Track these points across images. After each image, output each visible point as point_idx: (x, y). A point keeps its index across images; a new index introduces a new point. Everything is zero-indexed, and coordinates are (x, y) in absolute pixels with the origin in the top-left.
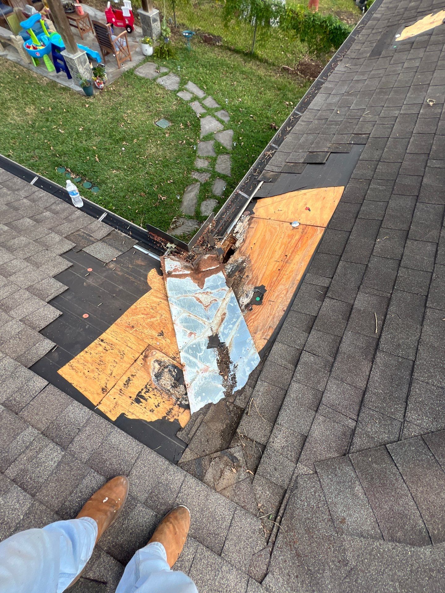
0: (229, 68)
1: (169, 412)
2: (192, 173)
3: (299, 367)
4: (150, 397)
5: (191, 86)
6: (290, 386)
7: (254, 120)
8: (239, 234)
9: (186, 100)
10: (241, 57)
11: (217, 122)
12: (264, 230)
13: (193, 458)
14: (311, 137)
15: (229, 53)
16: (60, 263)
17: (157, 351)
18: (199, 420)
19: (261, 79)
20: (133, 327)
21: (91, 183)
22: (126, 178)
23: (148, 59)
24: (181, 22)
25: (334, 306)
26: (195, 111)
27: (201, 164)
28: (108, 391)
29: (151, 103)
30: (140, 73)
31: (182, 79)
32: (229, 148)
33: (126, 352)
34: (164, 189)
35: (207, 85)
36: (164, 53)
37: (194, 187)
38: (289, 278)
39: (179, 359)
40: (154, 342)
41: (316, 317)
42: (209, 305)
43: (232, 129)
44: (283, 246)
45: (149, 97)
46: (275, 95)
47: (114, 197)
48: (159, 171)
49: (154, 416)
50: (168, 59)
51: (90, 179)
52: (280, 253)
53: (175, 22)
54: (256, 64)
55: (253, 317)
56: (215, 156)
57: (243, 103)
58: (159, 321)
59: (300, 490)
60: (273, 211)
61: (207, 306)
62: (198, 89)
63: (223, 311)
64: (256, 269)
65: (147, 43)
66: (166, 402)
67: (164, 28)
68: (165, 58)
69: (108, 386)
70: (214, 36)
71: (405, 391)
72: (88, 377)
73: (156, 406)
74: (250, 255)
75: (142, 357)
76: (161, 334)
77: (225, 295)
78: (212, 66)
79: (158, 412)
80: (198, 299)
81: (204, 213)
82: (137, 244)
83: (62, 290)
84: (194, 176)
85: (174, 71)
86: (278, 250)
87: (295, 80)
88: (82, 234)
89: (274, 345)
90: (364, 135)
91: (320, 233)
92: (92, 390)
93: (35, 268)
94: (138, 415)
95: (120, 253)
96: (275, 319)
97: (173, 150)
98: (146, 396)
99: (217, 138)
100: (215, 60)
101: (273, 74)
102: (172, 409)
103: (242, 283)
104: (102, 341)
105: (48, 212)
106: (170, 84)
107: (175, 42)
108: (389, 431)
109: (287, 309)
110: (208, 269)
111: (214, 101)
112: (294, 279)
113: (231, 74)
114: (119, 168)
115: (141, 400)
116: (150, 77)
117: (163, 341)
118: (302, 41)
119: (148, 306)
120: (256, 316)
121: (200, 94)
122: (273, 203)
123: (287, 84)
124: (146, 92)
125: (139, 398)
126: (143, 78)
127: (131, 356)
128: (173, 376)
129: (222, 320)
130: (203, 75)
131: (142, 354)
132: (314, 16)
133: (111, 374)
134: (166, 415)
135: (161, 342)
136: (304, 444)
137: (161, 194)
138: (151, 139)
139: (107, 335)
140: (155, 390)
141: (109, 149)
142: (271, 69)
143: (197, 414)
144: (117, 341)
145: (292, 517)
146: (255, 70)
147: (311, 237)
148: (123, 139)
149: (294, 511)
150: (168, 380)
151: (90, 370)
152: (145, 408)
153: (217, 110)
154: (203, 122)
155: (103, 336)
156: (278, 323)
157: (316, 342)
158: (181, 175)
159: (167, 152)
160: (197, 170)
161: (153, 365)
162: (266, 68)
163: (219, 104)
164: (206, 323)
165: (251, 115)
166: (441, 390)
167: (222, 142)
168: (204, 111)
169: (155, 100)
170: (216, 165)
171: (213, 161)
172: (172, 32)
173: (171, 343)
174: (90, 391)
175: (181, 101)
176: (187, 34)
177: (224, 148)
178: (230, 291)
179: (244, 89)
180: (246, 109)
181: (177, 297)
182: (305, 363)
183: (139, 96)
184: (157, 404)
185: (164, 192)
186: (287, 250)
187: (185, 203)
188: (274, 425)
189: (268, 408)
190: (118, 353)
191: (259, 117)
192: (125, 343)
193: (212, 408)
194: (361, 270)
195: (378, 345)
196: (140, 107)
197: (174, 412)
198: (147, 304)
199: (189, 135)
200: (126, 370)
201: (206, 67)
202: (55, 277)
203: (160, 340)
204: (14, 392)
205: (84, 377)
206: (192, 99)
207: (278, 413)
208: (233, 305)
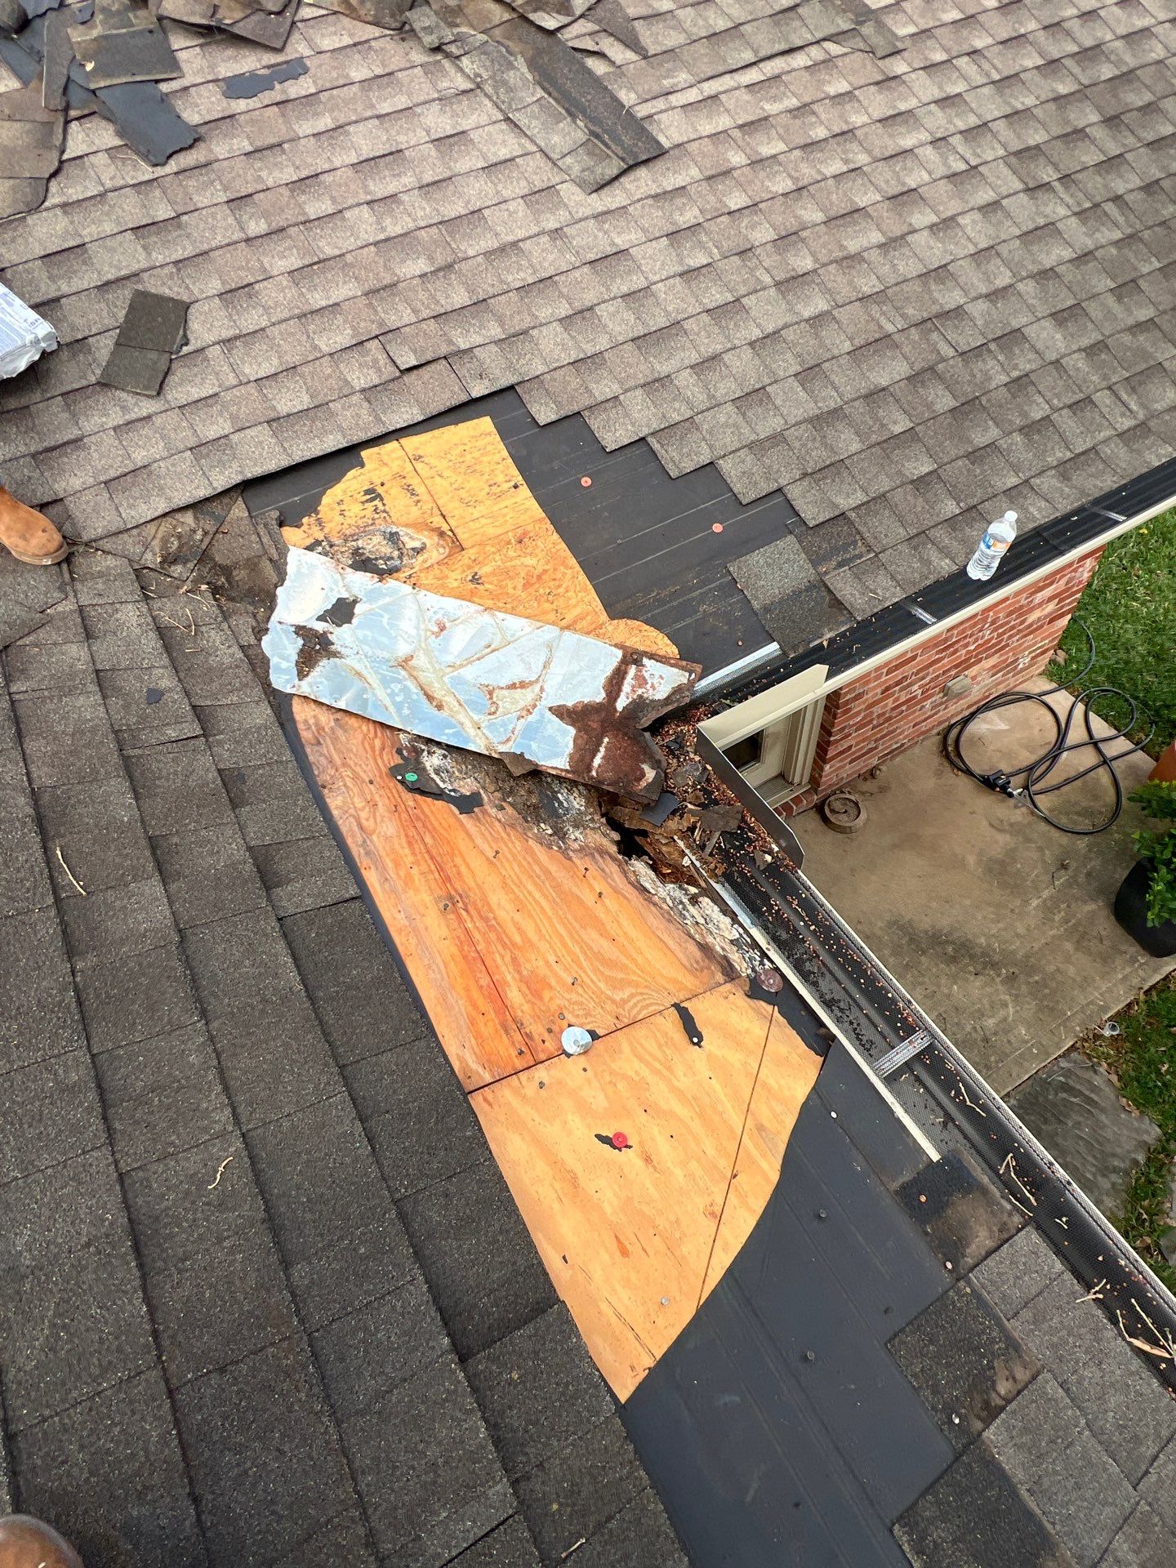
1: (320, 522)
4: (363, 510)
8: (685, 900)
17: (442, 557)
20: (521, 542)
28: (413, 462)
33: (472, 510)
39: (402, 582)
40: (465, 561)
42: (491, 698)
49: (330, 502)
52: (501, 914)
55: (377, 743)
58: (510, 590)
59: (51, 589)
61: (491, 693)
63: (451, 710)
64: (504, 835)
66: (340, 527)
69: (421, 464)
72: (454, 447)
73: (344, 511)
75: (445, 527)
76: (476, 580)
77: (490, 736)
79: (332, 509)
80: (523, 684)
83: (669, 466)
88: (853, 552)
91: (460, 1058)
92: (429, 444)
93: (747, 443)
94: (348, 483)
95: (756, 604)
98: (370, 506)
102: (322, 530)
103: (491, 786)
104: (516, 487)
110: (602, 749)
112: (382, 869)
115: (368, 497)
117: (457, 575)
119: (561, 590)
125: (372, 494)
127: (456, 513)
128: (376, 559)
129: (430, 698)
131: (451, 530)
133: (440, 476)
134: (319, 517)
135: (459, 571)
139: (524, 497)
140: (370, 522)
143: (283, 553)
144: (501, 506)
150: (376, 548)
151: (466, 452)
152: (352, 496)
155: (525, 491)
161: (418, 539)
164: (451, 669)
173: (444, 586)
174: (427, 441)
178: (488, 749)
181: (558, 649)
184: (345, 513)
186: (492, 936)
188: (157, 627)
190: (475, 498)
192: (491, 515)
193: (275, 579)
197: (315, 529)
198: (567, 591)
200: (436, 497)
202: (712, 465)
203: (464, 571)
204: (482, 364)
205: (459, 443)
207: (163, 641)
208: (447, 731)
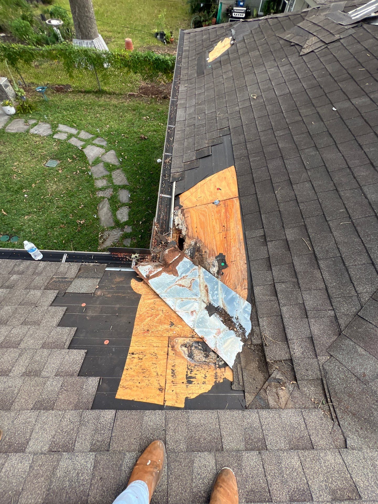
0: (87, 105)
1: (216, 376)
2: (97, 193)
3: (279, 296)
4: (196, 374)
5: (61, 127)
6: (281, 311)
7: (127, 138)
8: (180, 225)
9: (63, 139)
10: (93, 95)
11: (98, 148)
12: (197, 215)
13: (253, 397)
14: (190, 140)
15: (82, 95)
16: (55, 312)
17: (178, 338)
18: (239, 369)
19: (116, 107)
20: (148, 330)
21: (8, 235)
22: (40, 218)
23: (12, 117)
24: (29, 81)
25: (276, 245)
26: (75, 145)
27: (100, 184)
28: (164, 388)
29: (33, 151)
30: (11, 130)
31: (52, 125)
32: (117, 164)
33: (156, 352)
34: (79, 214)
35: (75, 123)
36: (26, 109)
37: (104, 203)
38: (235, 240)
39: (196, 335)
40: (171, 333)
41: (269, 257)
42: (191, 285)
43: (112, 149)
44: (218, 220)
45: (29, 146)
46: (133, 115)
47: (37, 239)
48: (68, 202)
49: (208, 385)
50: (31, 112)
51: (6, 232)
52: (218, 226)
53: (25, 83)
54: (107, 97)
55: (227, 278)
56: (108, 173)
57: (112, 128)
58: (163, 316)
59: (330, 373)
60: (195, 199)
61: (190, 287)
62: (70, 128)
63: (203, 284)
64: (208, 244)
65: (7, 105)
66: (209, 370)
67: (17, 89)
68: (29, 112)
69: (162, 385)
70: (63, 85)
71: (347, 276)
72: (142, 387)
73: (204, 378)
74: (197, 237)
75: (170, 349)
76: (172, 324)
77: (198, 272)
78: (73, 108)
79: (209, 381)
80: (180, 285)
81: (122, 219)
82: (107, 266)
83: (73, 333)
84: (99, 195)
85: (42, 120)
86: (215, 225)
87: (142, 101)
88: (57, 280)
89: (254, 289)
90: (226, 129)
91: (237, 201)
92: (152, 395)
93: (37, 327)
94: (197, 392)
95: (99, 280)
96: (243, 272)
97: (72, 180)
98: (193, 375)
99: (104, 160)
100: (72, 103)
101: (124, 100)
102: (216, 373)
103: (205, 259)
104: (133, 354)
105: (15, 276)
106: (44, 131)
107: (31, 98)
108: (354, 305)
109: (247, 262)
110: (173, 260)
111: (87, 133)
112: (239, 240)
113: (91, 110)
114: (29, 213)
115: (192, 380)
116: (22, 131)
117: (177, 329)
118: (136, 73)
119: (148, 309)
120: (229, 276)
121: (74, 131)
122: (192, 194)
123: (138, 105)
124: (24, 144)
125: (189, 380)
126: (17, 133)
127: (162, 353)
128: (201, 350)
129: (207, 291)
130: (69, 116)
131: (168, 346)
132: (136, 55)
133: (158, 375)
134: (215, 380)
135: (176, 330)
136: (313, 343)
137: (78, 219)
138: (48, 179)
139: (133, 348)
140: (196, 367)
141: (12, 201)
142: (120, 98)
143: (235, 365)
144: (144, 348)
145: (336, 394)
146: (109, 102)
147: (233, 207)
148: (22, 188)
149: (335, 389)
150: (199, 354)
151: (140, 381)
152: (198, 384)
153: (93, 139)
154: (86, 151)
155: (131, 350)
156: (247, 274)
157: (279, 274)
158: (88, 198)
159: (67, 184)
160: (100, 190)
161: (182, 350)
162: (116, 98)
163: (92, 134)
164: (197, 299)
165: (122, 135)
166: (364, 265)
167: (109, 161)
168: (82, 143)
169: (35, 147)
170: (113, 180)
171: (109, 178)
172: (25, 91)
173: (183, 327)
174: (151, 397)
175: (59, 142)
176: (40, 90)
177: (113, 165)
178: (200, 268)
179: (107, 118)
180: (115, 131)
181: (164, 291)
182: (282, 291)
183: (20, 148)
184: (204, 376)
185: (80, 216)
186: (222, 222)
187: (103, 219)
188: (287, 342)
189: (277, 334)
190: (151, 356)
191: (129, 134)
192: (151, 346)
193: (241, 355)
194: (278, 215)
195: (316, 257)
196: (25, 157)
197: (219, 374)
198: (147, 308)
199: (80, 165)
200: (165, 365)
201: (68, 110)
202: (59, 325)
203: (174, 329)
204: (93, 436)
205: (139, 389)
206: (68, 137)
207: (285, 333)
208: (208, 277)
